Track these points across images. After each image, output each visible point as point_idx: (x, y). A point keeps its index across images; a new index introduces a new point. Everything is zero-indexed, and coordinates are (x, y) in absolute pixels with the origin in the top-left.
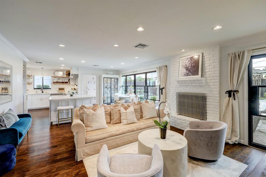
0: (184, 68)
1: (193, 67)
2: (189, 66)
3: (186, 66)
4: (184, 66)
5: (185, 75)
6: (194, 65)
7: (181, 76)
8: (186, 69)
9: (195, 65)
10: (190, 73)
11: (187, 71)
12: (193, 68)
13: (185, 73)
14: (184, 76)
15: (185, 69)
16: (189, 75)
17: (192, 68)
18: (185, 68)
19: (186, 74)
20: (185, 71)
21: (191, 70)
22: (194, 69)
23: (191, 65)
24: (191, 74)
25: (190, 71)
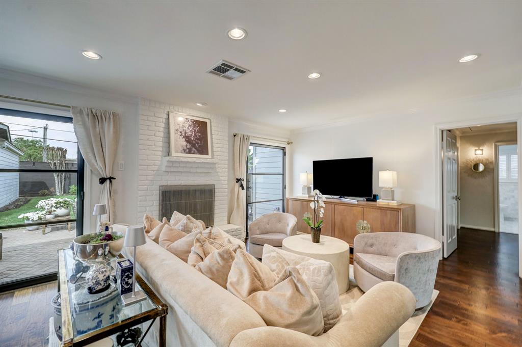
0: (181, 135)
1: (198, 139)
2: (191, 135)
3: (185, 133)
4: (181, 132)
5: (185, 151)
6: (199, 136)
7: (176, 152)
8: (186, 140)
9: (202, 136)
10: (194, 149)
11: (188, 145)
12: (199, 142)
13: (185, 148)
14: (182, 153)
15: (184, 139)
16: (193, 152)
17: (196, 141)
18: (184, 137)
19: (188, 150)
20: (185, 143)
21: (195, 144)
22: (201, 143)
23: (195, 134)
24: (196, 151)
25: (193, 145)
